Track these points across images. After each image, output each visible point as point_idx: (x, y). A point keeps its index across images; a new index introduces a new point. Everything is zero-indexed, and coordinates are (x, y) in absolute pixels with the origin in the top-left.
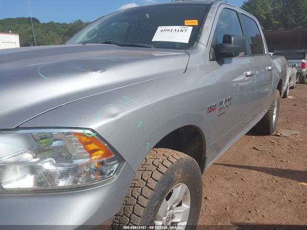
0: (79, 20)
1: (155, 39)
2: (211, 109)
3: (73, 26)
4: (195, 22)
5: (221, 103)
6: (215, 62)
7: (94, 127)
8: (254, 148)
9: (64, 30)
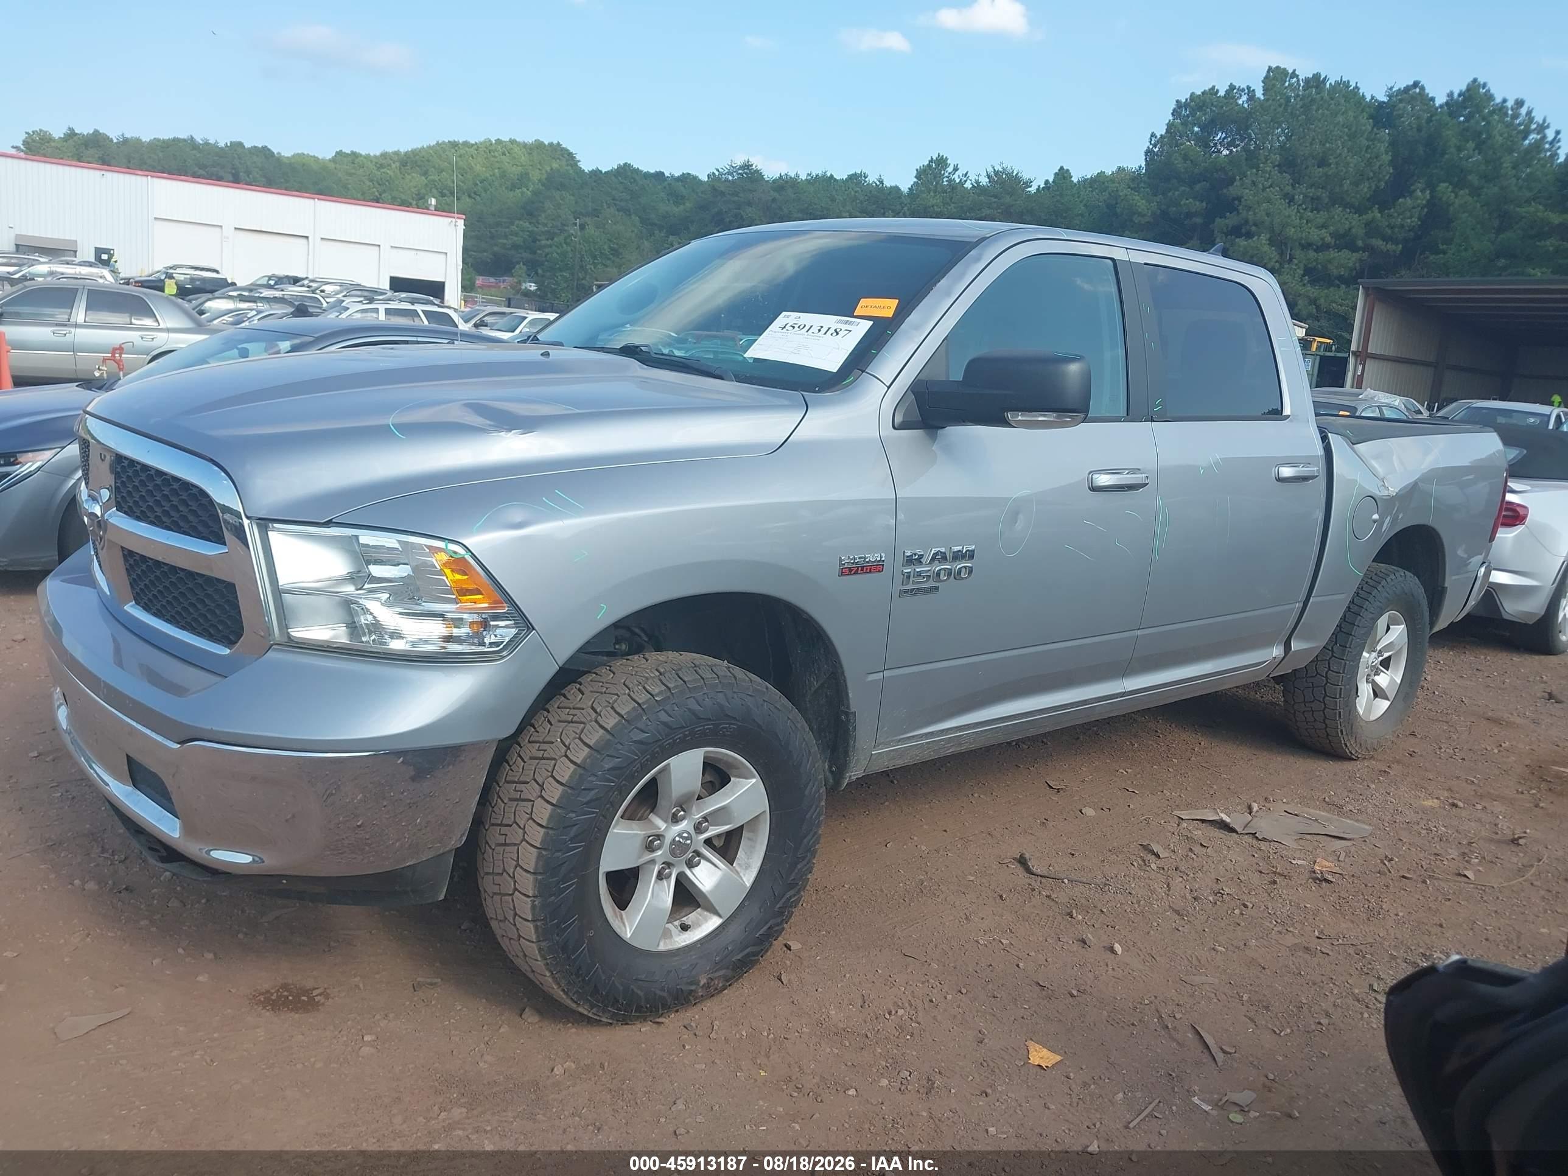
0: (747, 166)
1: (755, 351)
2: (853, 570)
3: (717, 192)
4: (886, 307)
5: (911, 559)
6: (918, 434)
7: (469, 541)
8: (1022, 861)
9: (677, 210)
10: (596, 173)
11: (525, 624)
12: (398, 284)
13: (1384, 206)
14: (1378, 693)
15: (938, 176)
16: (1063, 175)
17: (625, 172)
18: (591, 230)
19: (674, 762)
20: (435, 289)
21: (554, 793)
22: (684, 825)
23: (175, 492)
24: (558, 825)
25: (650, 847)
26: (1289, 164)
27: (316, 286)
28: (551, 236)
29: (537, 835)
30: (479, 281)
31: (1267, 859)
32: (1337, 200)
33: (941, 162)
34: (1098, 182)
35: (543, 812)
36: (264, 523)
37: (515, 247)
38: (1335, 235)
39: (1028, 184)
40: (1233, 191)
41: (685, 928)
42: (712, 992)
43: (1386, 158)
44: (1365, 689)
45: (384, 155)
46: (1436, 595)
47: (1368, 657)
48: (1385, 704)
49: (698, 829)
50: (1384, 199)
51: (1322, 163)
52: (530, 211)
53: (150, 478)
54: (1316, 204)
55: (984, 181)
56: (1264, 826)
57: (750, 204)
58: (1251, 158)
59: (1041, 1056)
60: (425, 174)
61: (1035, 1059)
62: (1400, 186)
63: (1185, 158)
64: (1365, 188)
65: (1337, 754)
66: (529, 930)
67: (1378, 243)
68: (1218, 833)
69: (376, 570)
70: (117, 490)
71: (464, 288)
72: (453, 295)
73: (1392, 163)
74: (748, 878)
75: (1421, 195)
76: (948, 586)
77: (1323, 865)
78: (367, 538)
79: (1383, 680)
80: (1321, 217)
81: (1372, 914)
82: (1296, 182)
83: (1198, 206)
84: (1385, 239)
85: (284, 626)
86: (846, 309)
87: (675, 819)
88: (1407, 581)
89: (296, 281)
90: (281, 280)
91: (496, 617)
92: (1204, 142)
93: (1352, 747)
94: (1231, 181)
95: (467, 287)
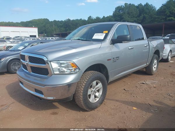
0: (69, 19)
1: (93, 38)
2: (109, 60)
3: (66, 22)
4: (107, 32)
5: (114, 58)
6: (112, 45)
7: (74, 61)
8: (124, 89)
9: (61, 25)
10: (51, 21)
11: (79, 69)
12: (31, 36)
13: (139, 17)
14: (155, 68)
15: (90, 18)
16: (104, 17)
17: (55, 21)
18: (52, 28)
19: (94, 82)
20: (35, 36)
21: (83, 87)
22: (94, 89)
23: (38, 59)
24: (84, 90)
25: (92, 92)
26: (128, 13)
27: (21, 37)
28: (47, 29)
29: (82, 92)
30: (40, 35)
31: (149, 86)
32: (134, 17)
33: (90, 16)
34: (108, 17)
35: (82, 89)
36: (50, 61)
37: (43, 31)
38: (134, 21)
39: (100, 18)
40: (123, 17)
41: (95, 100)
42: (99, 106)
43: (138, 12)
44: (153, 67)
45: (27, 21)
46: (159, 57)
47: (154, 64)
48: (155, 69)
49: (96, 89)
50: (139, 16)
51: (132, 13)
52: (44, 26)
53: (35, 58)
54: (131, 17)
55: (95, 18)
56: (147, 83)
57: (69, 23)
58: (124, 13)
59: (134, 108)
60: (32, 23)
61: (134, 109)
62: (140, 15)
63: (117, 14)
64: (137, 15)
65: (152, 75)
66: (82, 102)
67: (138, 21)
68: (143, 84)
69: (62, 65)
70: (30, 60)
71: (38, 36)
72: (37, 36)
73: (139, 12)
74: (101, 94)
75: (143, 16)
76: (117, 61)
77: (154, 86)
78: (61, 62)
79: (155, 66)
80: (132, 19)
81: (161, 90)
82: (129, 15)
83: (119, 19)
84: (140, 20)
85: (54, 72)
86: (102, 32)
87: (94, 88)
88: (156, 56)
89: (19, 37)
90: (17, 37)
91: (77, 69)
92: (119, 12)
93: (153, 74)
94: (122, 16)
95: (39, 36)
